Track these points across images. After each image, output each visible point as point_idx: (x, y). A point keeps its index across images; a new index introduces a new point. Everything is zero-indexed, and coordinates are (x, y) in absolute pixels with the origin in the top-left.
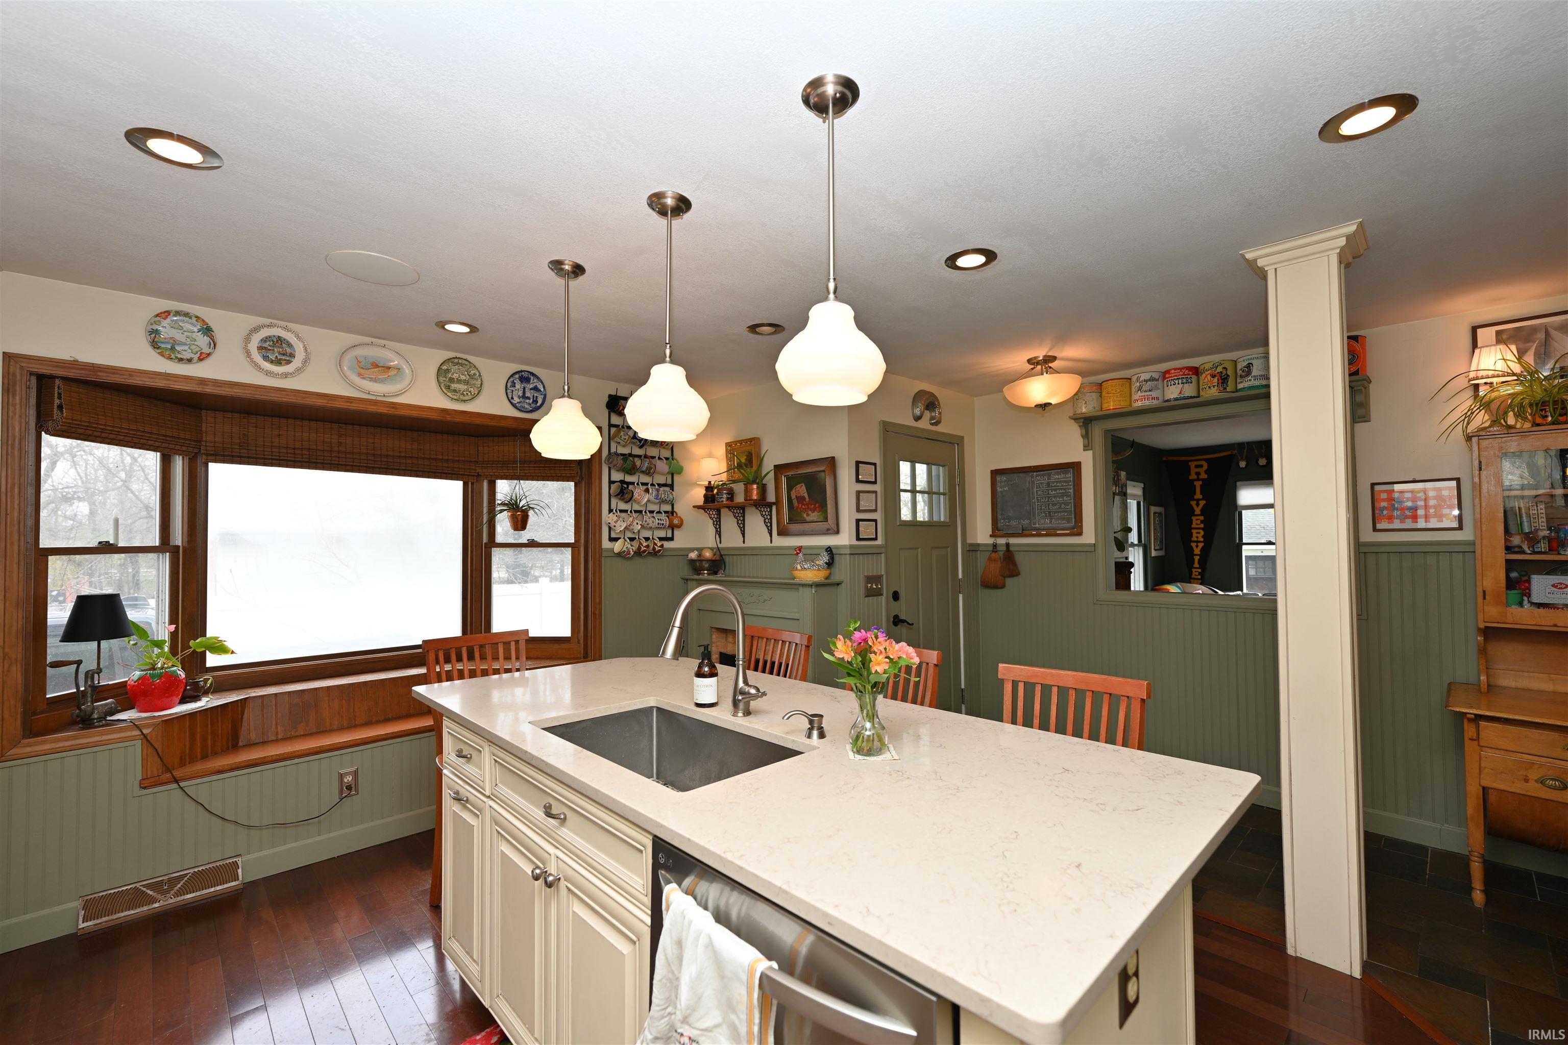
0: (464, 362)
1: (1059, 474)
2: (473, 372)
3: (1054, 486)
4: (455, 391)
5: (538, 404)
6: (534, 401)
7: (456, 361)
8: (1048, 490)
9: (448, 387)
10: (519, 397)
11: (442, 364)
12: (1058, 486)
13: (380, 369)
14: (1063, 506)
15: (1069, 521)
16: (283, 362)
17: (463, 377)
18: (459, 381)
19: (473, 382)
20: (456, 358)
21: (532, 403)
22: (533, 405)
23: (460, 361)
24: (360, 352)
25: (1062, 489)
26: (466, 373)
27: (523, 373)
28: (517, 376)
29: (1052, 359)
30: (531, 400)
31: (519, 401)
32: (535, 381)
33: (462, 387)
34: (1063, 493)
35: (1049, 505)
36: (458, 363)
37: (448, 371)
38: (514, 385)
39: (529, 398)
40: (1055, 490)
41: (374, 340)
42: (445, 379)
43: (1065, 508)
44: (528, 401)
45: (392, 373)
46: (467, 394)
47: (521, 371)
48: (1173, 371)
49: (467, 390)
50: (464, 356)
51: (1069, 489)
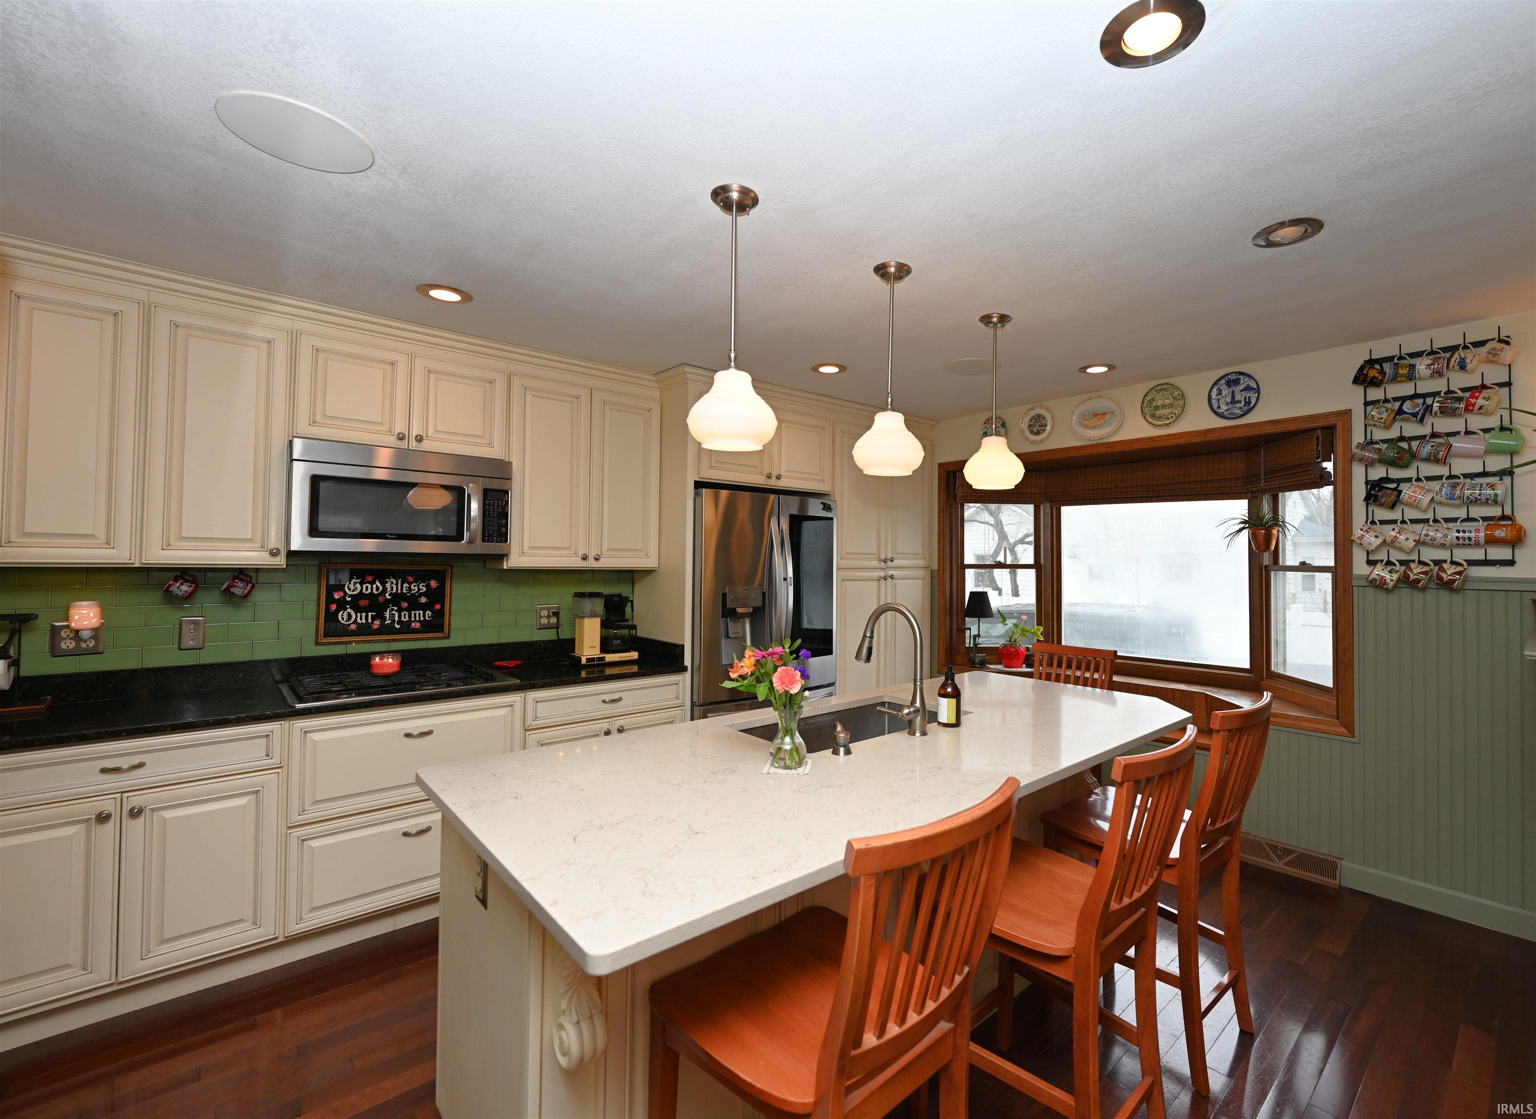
0: (1167, 386)
2: (1177, 393)
4: (1160, 417)
5: (1252, 405)
6: (1246, 403)
7: (1159, 388)
9: (1153, 416)
10: (1227, 404)
11: (1145, 396)
13: (1100, 416)
16: (1041, 432)
17: (1167, 402)
18: (1163, 406)
19: (1176, 403)
20: (1158, 385)
21: (1244, 406)
22: (1246, 408)
23: (1163, 387)
24: (1083, 408)
26: (1170, 396)
27: (1230, 376)
28: (1223, 381)
30: (1243, 403)
31: (1227, 408)
32: (1246, 379)
33: (1166, 411)
36: (1162, 389)
37: (1152, 400)
38: (1220, 392)
39: (1240, 402)
41: (1091, 395)
42: (1150, 409)
44: (1238, 405)
45: (1107, 417)
46: (1172, 417)
47: (1227, 375)
49: (1172, 413)
50: (1165, 381)
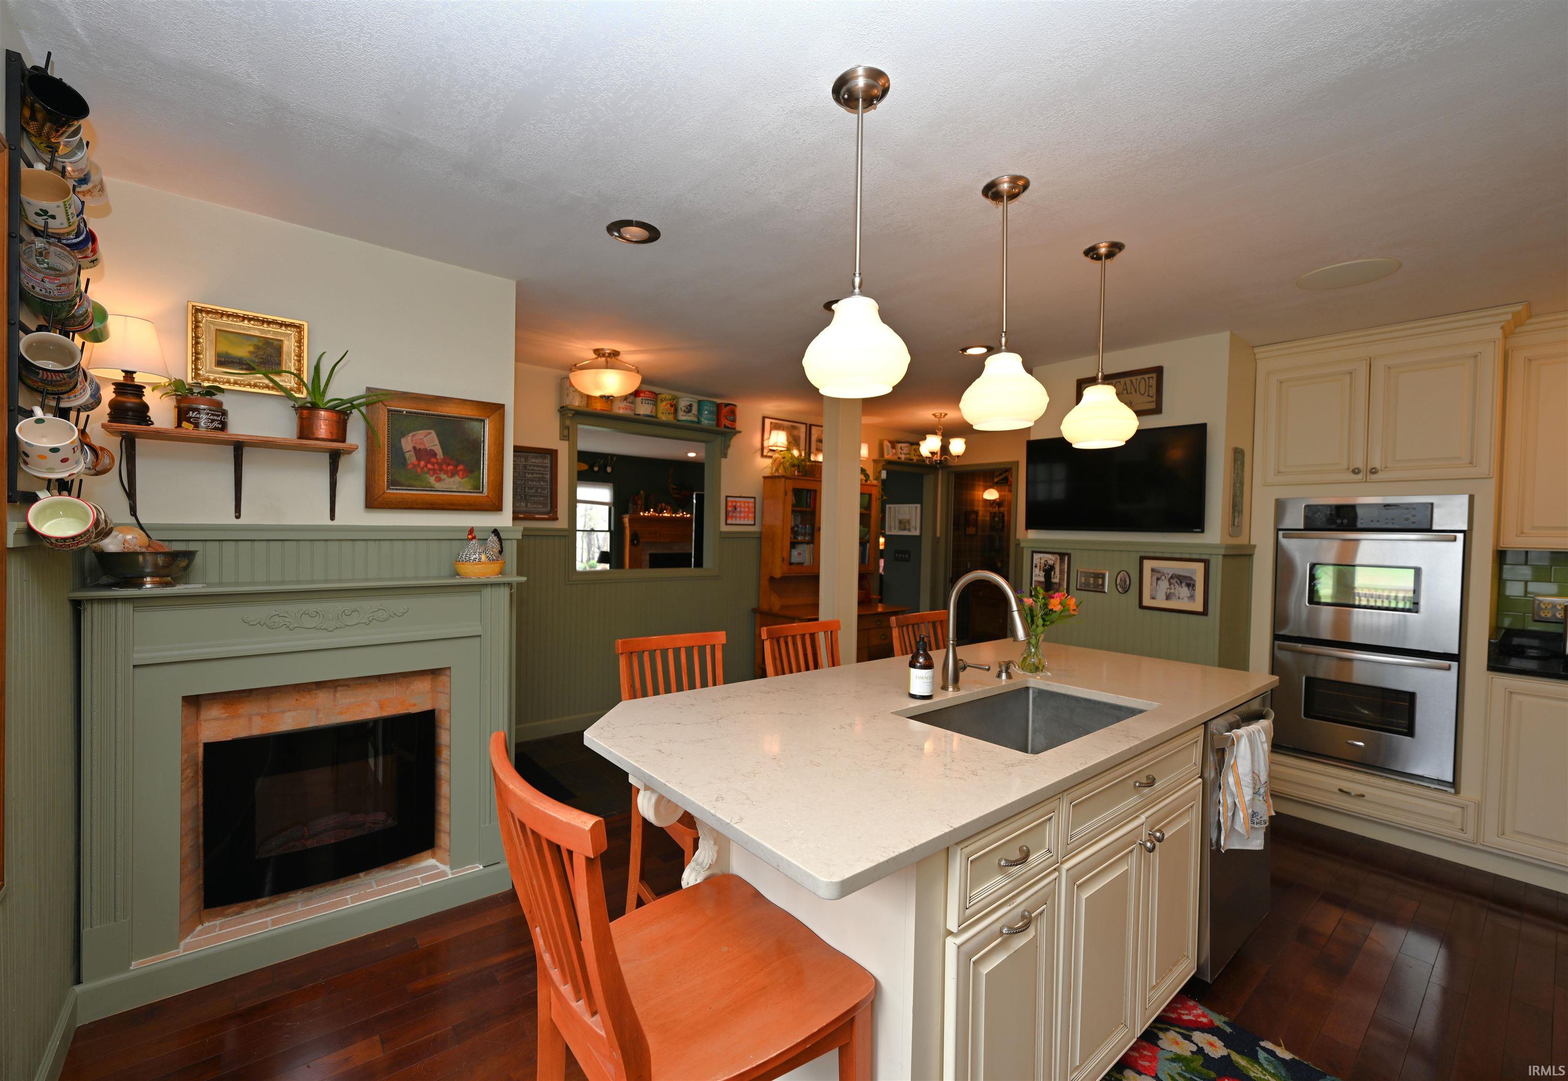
1: (536, 458)
3: (531, 470)
8: (525, 473)
12: (535, 470)
14: (539, 490)
15: (545, 505)
25: (539, 474)
29: (615, 354)
34: (539, 478)
35: (525, 488)
40: (532, 474)
43: (541, 493)
48: (647, 393)
51: (545, 474)
